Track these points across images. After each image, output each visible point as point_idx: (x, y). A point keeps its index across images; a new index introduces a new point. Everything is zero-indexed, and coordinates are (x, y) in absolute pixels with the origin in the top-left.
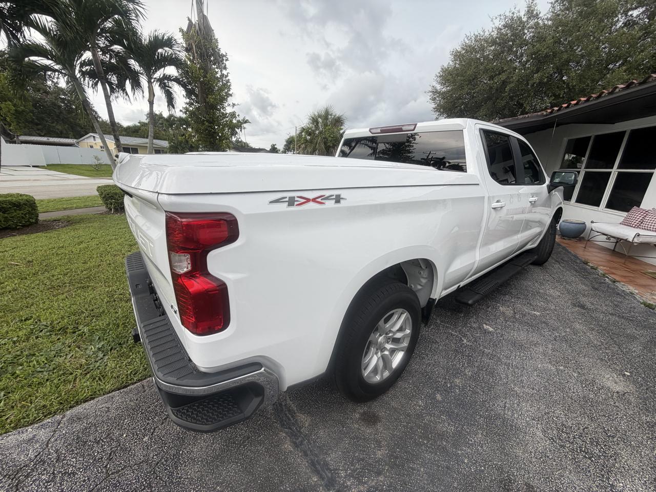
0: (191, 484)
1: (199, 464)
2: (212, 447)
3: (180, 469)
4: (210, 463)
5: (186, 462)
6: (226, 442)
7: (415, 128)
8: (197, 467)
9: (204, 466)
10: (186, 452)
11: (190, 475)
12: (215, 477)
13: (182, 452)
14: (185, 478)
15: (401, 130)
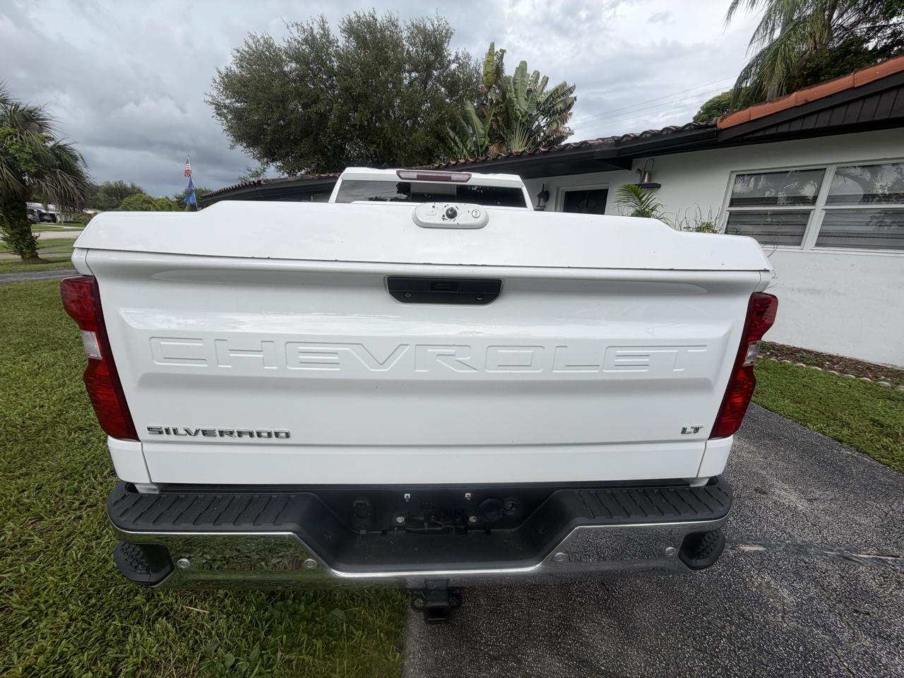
0: (653, 665)
1: (628, 649)
2: (604, 627)
3: (630, 674)
4: (628, 635)
5: (621, 665)
6: (602, 609)
7: (469, 179)
8: (631, 651)
9: (631, 643)
10: (604, 661)
11: (640, 663)
12: (648, 634)
13: (603, 666)
14: (645, 670)
15: (449, 179)
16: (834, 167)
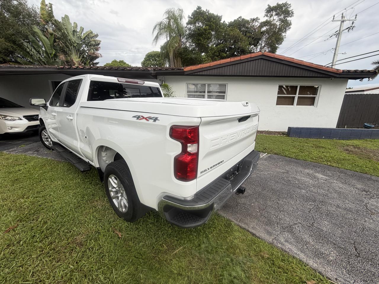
7: (144, 83)
15: (137, 83)
16: (207, 84)
